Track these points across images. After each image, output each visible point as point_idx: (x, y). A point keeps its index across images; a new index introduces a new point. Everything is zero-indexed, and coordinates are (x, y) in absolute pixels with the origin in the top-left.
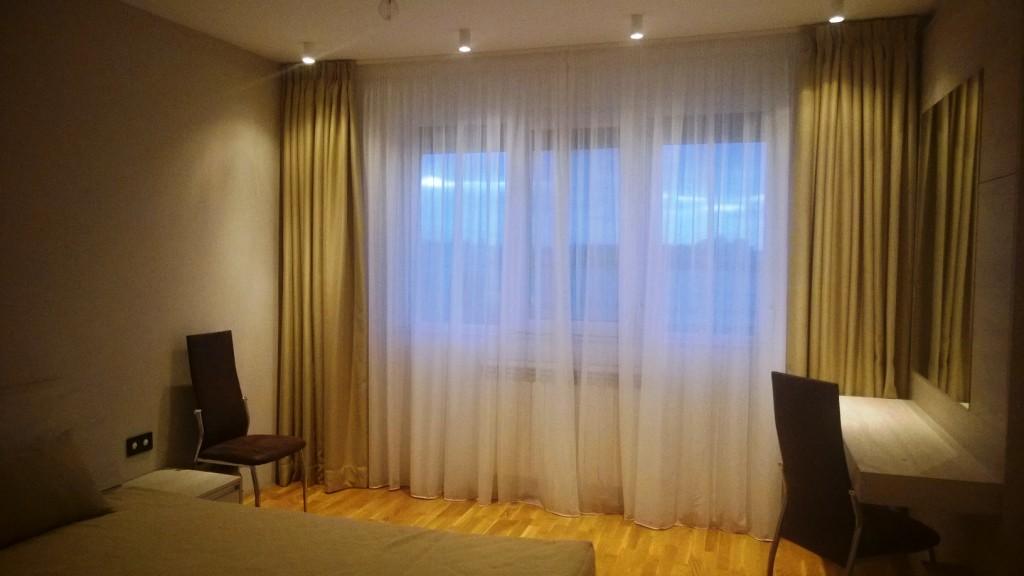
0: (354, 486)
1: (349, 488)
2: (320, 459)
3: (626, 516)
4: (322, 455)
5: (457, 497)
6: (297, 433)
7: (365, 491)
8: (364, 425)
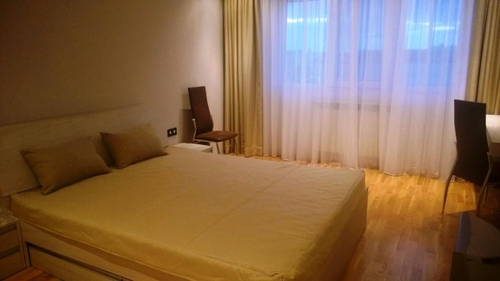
0: (257, 155)
1: (254, 156)
2: (242, 143)
3: (380, 170)
4: (243, 142)
5: (302, 160)
6: (232, 130)
7: (261, 157)
8: (261, 129)
